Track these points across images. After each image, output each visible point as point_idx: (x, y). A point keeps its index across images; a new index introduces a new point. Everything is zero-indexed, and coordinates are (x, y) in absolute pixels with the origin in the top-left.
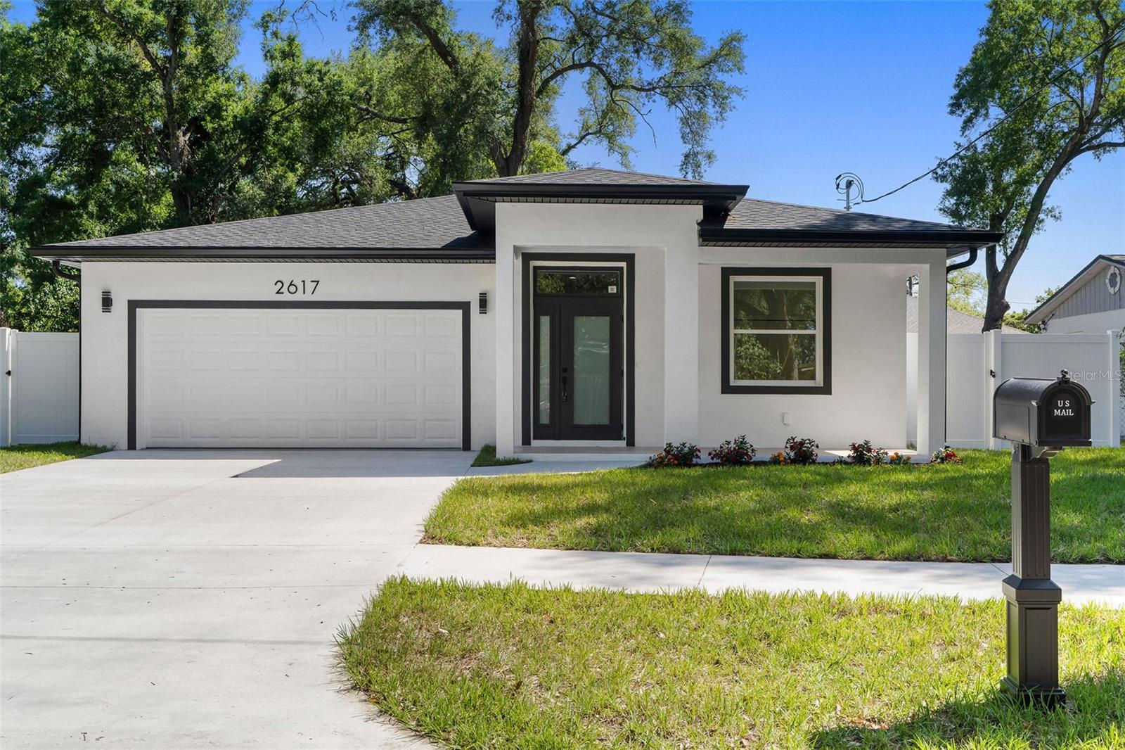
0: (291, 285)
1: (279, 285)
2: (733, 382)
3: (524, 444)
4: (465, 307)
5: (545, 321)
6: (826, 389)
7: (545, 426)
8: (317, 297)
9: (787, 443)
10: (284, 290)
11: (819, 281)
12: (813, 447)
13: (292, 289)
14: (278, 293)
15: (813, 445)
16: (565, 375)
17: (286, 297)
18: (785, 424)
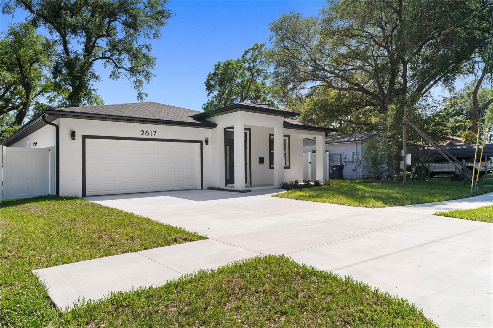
0: (147, 132)
1: (142, 132)
4: (201, 142)
5: (228, 148)
6: (289, 167)
7: (228, 180)
8: (155, 137)
10: (144, 134)
11: (287, 138)
13: (147, 134)
14: (142, 135)
17: (145, 137)
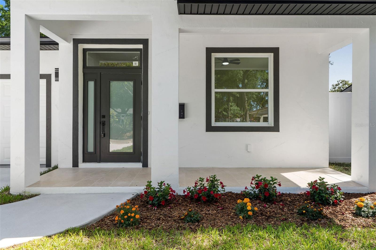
2: (214, 124)
3: (74, 166)
4: (48, 77)
5: (91, 85)
6: (276, 128)
7: (91, 153)
9: (252, 180)
11: (270, 56)
12: (275, 185)
15: (275, 183)
16: (103, 120)
18: (248, 152)
